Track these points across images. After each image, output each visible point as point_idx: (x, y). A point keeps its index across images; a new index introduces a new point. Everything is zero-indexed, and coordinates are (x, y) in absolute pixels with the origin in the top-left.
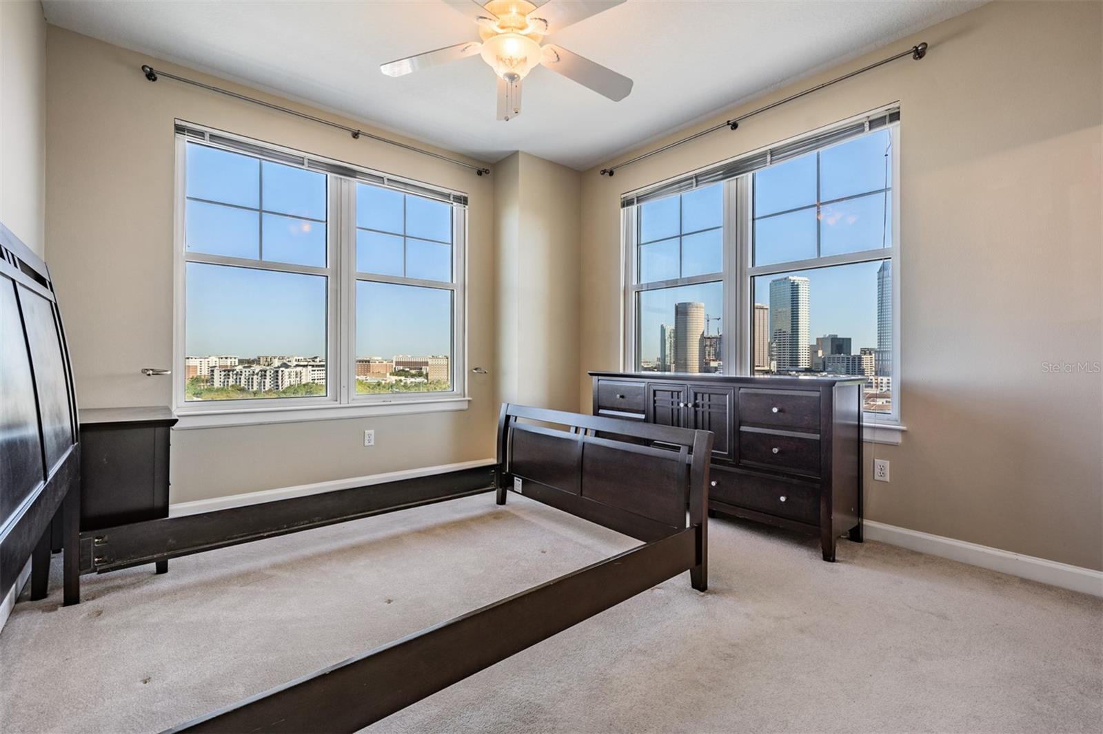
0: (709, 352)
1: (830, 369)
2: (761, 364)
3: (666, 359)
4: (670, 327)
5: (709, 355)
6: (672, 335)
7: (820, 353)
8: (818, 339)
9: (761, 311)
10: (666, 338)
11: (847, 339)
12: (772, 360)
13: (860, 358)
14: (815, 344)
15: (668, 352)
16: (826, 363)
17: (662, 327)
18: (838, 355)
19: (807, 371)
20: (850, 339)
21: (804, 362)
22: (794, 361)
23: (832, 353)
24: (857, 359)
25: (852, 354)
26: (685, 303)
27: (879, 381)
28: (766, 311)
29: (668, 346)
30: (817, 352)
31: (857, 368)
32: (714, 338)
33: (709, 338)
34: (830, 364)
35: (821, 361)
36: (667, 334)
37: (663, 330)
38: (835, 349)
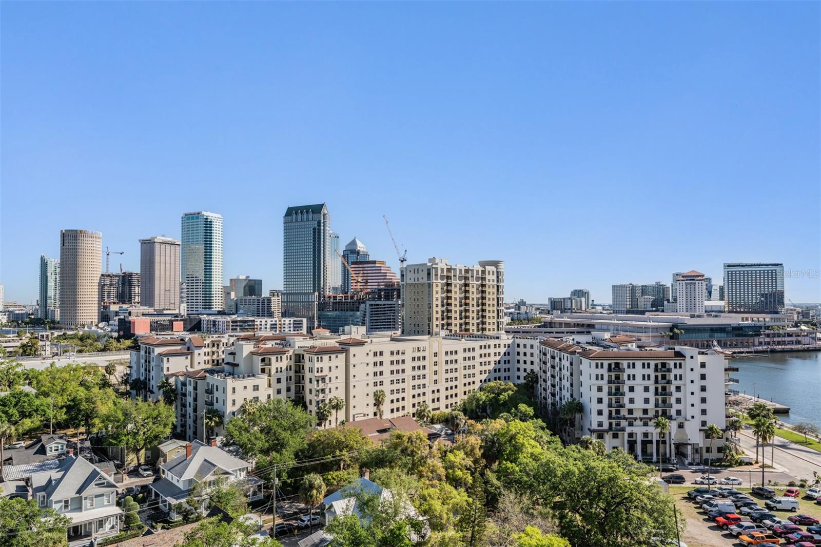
0: (109, 293)
1: (241, 311)
2: (172, 307)
3: (49, 301)
4: (54, 261)
5: (109, 297)
6: (58, 270)
7: (233, 295)
8: (231, 280)
9: (167, 246)
10: (49, 274)
11: (258, 280)
12: (182, 302)
13: (269, 300)
14: (228, 284)
15: (51, 293)
16: (239, 305)
17: (42, 259)
18: (249, 297)
19: (220, 313)
20: (261, 281)
21: (218, 304)
22: (208, 304)
23: (245, 295)
24: (266, 301)
25: (263, 296)
26: (76, 231)
27: (282, 322)
28: (177, 248)
29: (51, 284)
30: (229, 294)
31: (266, 310)
32: (116, 276)
33: (108, 276)
34: (242, 306)
35: (233, 304)
36: (50, 269)
37: (44, 265)
38: (247, 291)
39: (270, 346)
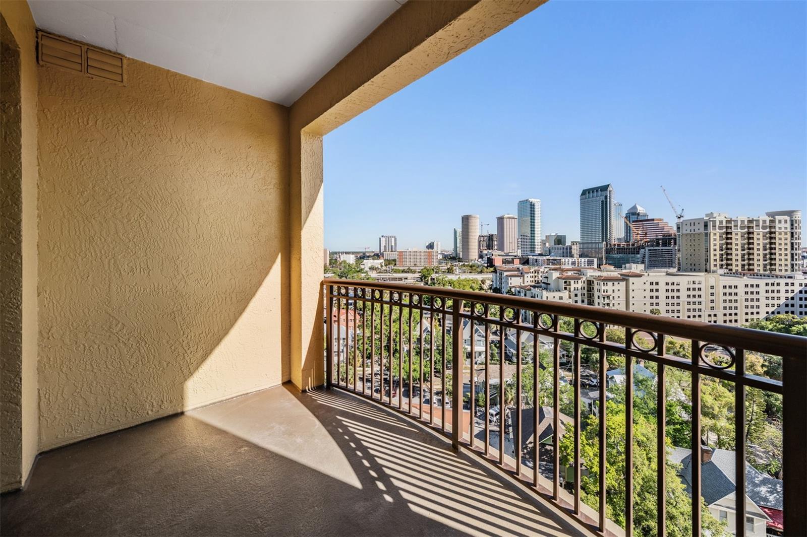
0: (483, 245)
1: (553, 254)
2: (513, 251)
3: (457, 249)
4: (459, 230)
5: (483, 247)
6: (461, 234)
7: (547, 245)
8: (546, 236)
9: (511, 219)
10: (457, 237)
11: (563, 236)
12: (519, 249)
13: (571, 248)
14: (545, 239)
15: (458, 245)
16: (551, 251)
17: (455, 229)
18: (557, 246)
19: (540, 255)
20: (565, 236)
21: (538, 250)
22: (533, 249)
23: (555, 244)
24: (568, 248)
25: (567, 245)
26: (468, 216)
27: (580, 261)
28: (516, 220)
29: (458, 241)
30: (545, 244)
31: (568, 253)
32: (485, 236)
33: (482, 236)
34: (553, 251)
35: (548, 250)
36: (458, 234)
37: (455, 232)
38: (556, 242)
39: (570, 274)
